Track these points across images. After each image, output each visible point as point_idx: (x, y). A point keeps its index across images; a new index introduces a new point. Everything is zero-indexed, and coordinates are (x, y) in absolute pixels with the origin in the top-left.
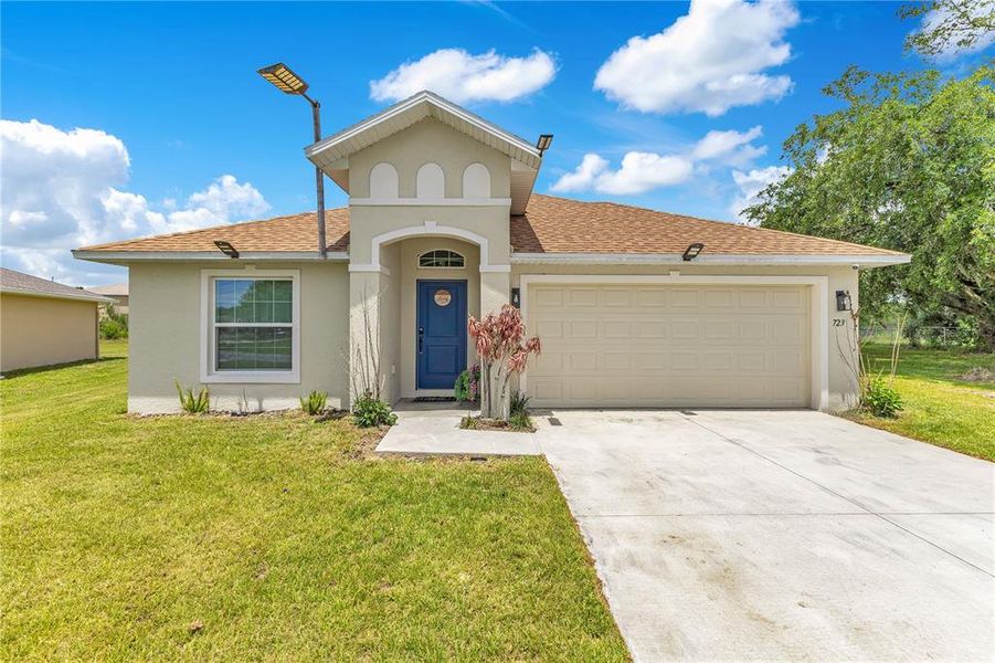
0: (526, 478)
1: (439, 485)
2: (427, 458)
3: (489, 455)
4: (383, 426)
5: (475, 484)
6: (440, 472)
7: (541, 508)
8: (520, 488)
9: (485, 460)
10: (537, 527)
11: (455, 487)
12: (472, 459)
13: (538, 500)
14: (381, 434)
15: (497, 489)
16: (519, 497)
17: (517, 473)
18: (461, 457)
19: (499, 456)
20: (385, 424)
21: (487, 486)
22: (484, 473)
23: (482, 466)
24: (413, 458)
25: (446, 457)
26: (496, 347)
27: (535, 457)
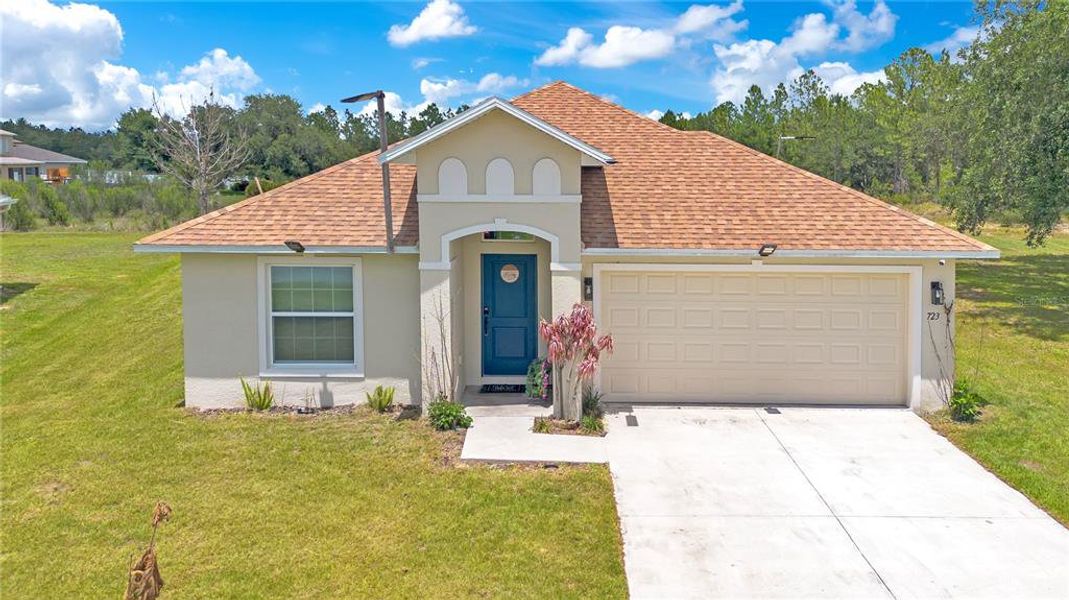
0: (589, 484)
1: (521, 491)
2: (506, 465)
3: (560, 463)
4: (459, 429)
5: (549, 490)
6: (521, 479)
7: (596, 508)
8: (583, 494)
9: (557, 467)
10: (590, 523)
11: (534, 492)
12: (546, 467)
13: (595, 503)
14: (460, 438)
15: (566, 493)
16: (582, 501)
17: (583, 480)
18: (535, 464)
19: (569, 464)
20: (461, 426)
21: (558, 492)
22: (556, 481)
23: (554, 474)
24: (495, 465)
25: (523, 464)
26: (568, 348)
27: (599, 465)
